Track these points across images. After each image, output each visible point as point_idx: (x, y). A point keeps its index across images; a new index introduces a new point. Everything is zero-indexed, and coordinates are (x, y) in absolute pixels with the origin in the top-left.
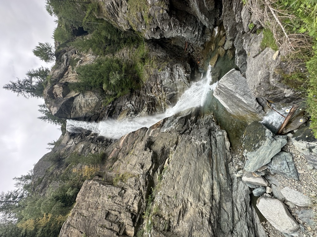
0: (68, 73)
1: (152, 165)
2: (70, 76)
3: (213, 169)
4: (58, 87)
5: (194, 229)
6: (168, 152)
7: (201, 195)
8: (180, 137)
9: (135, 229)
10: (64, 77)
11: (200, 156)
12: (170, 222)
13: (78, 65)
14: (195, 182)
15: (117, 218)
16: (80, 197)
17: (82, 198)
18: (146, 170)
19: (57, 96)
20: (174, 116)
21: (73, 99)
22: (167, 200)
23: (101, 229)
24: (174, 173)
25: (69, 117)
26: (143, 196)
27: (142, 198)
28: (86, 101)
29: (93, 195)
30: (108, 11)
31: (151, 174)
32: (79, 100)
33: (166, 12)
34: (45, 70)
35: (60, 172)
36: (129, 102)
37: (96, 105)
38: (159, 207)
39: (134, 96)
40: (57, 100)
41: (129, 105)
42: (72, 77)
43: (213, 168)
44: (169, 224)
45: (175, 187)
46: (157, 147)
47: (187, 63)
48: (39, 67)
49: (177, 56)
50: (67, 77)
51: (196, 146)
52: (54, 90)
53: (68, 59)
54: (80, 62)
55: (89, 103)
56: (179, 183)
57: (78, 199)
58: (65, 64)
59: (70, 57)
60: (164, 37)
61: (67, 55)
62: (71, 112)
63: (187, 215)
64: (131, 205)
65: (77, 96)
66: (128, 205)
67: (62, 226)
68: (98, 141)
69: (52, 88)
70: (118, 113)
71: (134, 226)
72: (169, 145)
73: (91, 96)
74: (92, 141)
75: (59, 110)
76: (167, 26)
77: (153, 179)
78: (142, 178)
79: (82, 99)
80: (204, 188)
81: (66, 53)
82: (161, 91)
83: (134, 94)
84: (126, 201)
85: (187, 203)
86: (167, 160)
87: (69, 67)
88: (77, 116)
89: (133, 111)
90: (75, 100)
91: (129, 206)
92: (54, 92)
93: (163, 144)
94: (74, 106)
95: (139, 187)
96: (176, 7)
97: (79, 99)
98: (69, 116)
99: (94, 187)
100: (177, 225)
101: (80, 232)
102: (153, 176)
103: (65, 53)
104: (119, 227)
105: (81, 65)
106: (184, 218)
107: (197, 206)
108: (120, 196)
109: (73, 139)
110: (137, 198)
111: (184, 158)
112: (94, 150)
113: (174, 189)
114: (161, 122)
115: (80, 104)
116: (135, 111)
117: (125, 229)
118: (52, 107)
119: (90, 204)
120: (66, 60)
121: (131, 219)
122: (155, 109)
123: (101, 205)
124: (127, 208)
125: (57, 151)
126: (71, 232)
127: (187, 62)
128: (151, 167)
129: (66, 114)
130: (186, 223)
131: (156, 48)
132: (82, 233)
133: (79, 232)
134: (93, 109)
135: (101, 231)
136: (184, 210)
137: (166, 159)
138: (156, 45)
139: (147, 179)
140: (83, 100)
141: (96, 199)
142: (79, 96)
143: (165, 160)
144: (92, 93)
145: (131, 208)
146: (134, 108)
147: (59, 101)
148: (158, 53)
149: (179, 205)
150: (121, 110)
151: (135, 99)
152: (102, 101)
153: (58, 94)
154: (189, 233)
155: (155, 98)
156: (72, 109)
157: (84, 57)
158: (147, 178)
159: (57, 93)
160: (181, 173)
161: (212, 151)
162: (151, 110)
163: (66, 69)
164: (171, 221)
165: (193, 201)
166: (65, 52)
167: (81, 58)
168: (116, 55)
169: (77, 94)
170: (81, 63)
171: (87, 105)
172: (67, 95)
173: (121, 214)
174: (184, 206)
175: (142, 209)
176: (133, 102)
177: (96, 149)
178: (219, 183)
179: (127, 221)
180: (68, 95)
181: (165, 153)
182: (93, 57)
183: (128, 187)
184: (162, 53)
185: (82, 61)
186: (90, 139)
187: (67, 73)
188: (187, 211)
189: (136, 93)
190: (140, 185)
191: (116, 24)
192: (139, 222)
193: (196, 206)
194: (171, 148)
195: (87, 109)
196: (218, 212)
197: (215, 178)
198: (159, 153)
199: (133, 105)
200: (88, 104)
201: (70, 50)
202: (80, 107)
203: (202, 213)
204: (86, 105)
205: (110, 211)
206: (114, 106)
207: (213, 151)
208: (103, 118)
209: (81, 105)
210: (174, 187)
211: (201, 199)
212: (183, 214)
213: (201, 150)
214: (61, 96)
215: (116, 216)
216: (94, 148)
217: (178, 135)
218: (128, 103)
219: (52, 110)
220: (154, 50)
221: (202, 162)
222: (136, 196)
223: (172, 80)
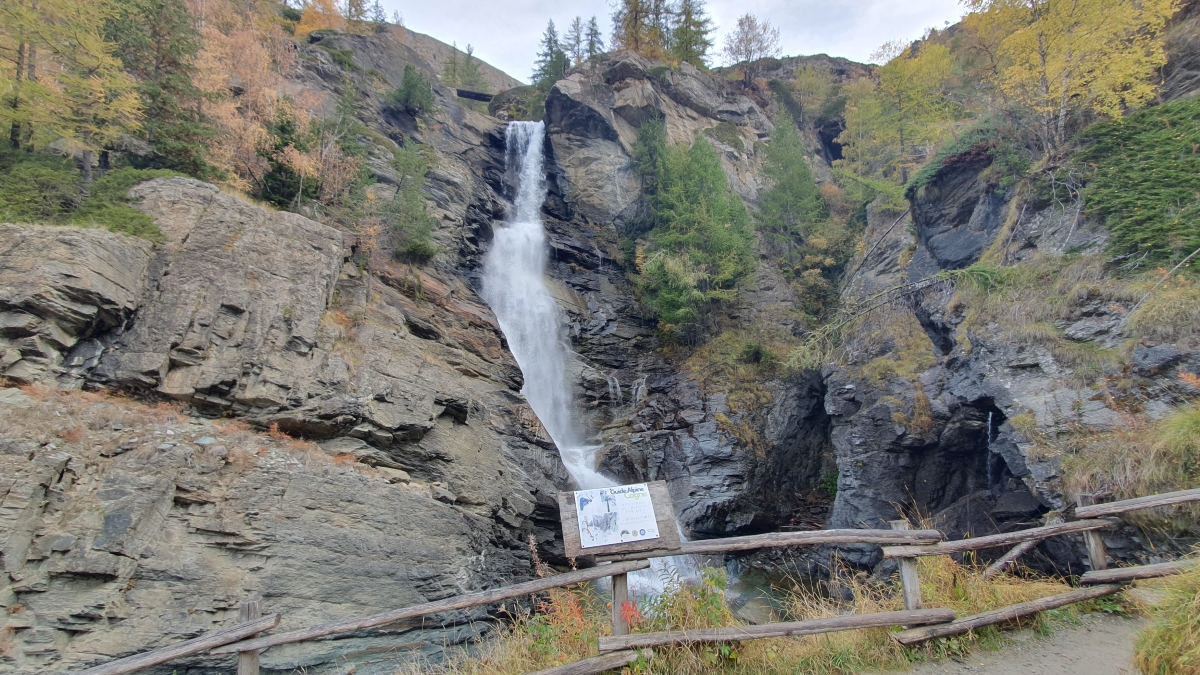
0: (694, 119)
1: (388, 430)
2: (684, 126)
3: (370, 639)
4: (646, 95)
5: (174, 586)
6: (431, 476)
7: (287, 600)
8: (484, 510)
9: (186, 395)
10: (681, 109)
11: (418, 587)
12: (202, 504)
13: (723, 147)
14: (330, 578)
15: (223, 338)
16: (290, 222)
17: (288, 228)
18: (371, 413)
19: (619, 91)
20: (567, 479)
21: (610, 135)
22: (273, 488)
23: (192, 296)
24: (359, 503)
25: (553, 129)
26: (287, 409)
27: (283, 409)
28: (609, 178)
29: (295, 262)
30: (889, 244)
31: (358, 428)
32: (609, 156)
33: (900, 433)
34: (707, 37)
35: (370, 118)
36: (614, 315)
37: (599, 209)
38: (250, 464)
39: (637, 331)
40: (606, 91)
41: (604, 316)
42: (680, 131)
43: (376, 636)
44: (195, 502)
45: (313, 512)
46: (449, 439)
47: (754, 513)
48: (713, 20)
49: (781, 476)
50: (681, 117)
51: (447, 570)
52: (637, 82)
53: (739, 115)
54: (732, 153)
55: (600, 187)
56: (326, 524)
57: (286, 217)
58: (721, 109)
59: (747, 120)
60: (832, 427)
61: (751, 111)
62: (568, 133)
63: (222, 559)
64: (260, 378)
65: (623, 149)
66: (261, 369)
67: (207, 181)
68: (475, 226)
69: (641, 76)
70: (573, 281)
71: (197, 391)
72: (456, 477)
73: (627, 191)
74: (474, 207)
75: (572, 101)
76: (859, 438)
77: (343, 435)
78: (346, 402)
79: (612, 164)
80: (306, 610)
81: (757, 108)
82: (654, 427)
83: (644, 331)
84: (275, 359)
85: (262, 556)
86: (403, 475)
87: (713, 121)
88: (558, 152)
89: (583, 330)
90: (608, 143)
91: (257, 371)
92: (628, 80)
93: (458, 458)
94: (589, 141)
95: (317, 395)
96: (922, 465)
97: (612, 156)
98: (556, 129)
99: (320, 260)
100: (191, 530)
101: (188, 236)
102: (350, 435)
103: (758, 103)
104: (195, 348)
105: (723, 158)
106: (213, 551)
107: (248, 591)
108: (290, 342)
109: (482, 144)
110: (283, 393)
111: (410, 534)
112: (446, 217)
113: (308, 508)
114: (543, 435)
115: (596, 159)
116: (584, 336)
117: (188, 365)
118: (583, 79)
119: (268, 256)
120: (734, 109)
121: (217, 382)
122: (592, 408)
123: (265, 288)
124: (253, 365)
125: (442, 98)
126: (188, 210)
127: (760, 512)
128: (381, 427)
129: (562, 120)
130: (194, 558)
131: (799, 397)
132: (184, 241)
133: (187, 231)
134: (585, 199)
135: (187, 298)
136: (240, 549)
137: (408, 471)
138: (813, 397)
139: (340, 419)
140: (612, 167)
141: (285, 269)
142: (622, 155)
143: (403, 469)
144: (637, 192)
145: (252, 376)
146: (592, 332)
147: (602, 98)
148: (782, 405)
149: (255, 529)
150: (585, 288)
151: (626, 335)
152: (612, 227)
153: (622, 92)
154: (162, 572)
155: (630, 406)
156: (578, 138)
157: (751, 165)
158: (344, 419)
159: (627, 90)
160: (360, 526)
161: (435, 628)
162: (589, 393)
163: (704, 112)
164: (207, 506)
165: (264, 575)
166: (763, 104)
167: (745, 156)
168: (766, 266)
169: (628, 148)
170: (731, 156)
171: (596, 180)
172: (625, 118)
173: (234, 349)
174: (251, 548)
175: (246, 412)
176: (613, 329)
177: (447, 223)
178: (323, 664)
179: (212, 370)
180: (623, 123)
181: (426, 465)
182: (754, 191)
183: (317, 360)
184: (783, 423)
185: (736, 158)
186: (480, 200)
187: (695, 115)
188: (234, 557)
189: (648, 336)
190: (322, 399)
191: (856, 267)
192: (207, 406)
193: (248, 588)
194: (445, 484)
195: (581, 182)
196: (222, 665)
197: (341, 647)
198: (427, 446)
199: (603, 329)
200: (600, 183)
201: (769, 118)
202: (586, 161)
203: (224, 609)
204: (595, 176)
205: (246, 315)
206: (597, 266)
207: (435, 633)
208: (555, 232)
209: (595, 163)
210: (314, 509)
211: (271, 602)
212: (225, 544)
213: (439, 590)
214: (620, 103)
215: (230, 335)
216: (452, 216)
217: (492, 504)
218: (611, 311)
219: (570, 78)
220: (792, 394)
221: (395, 597)
222: (289, 389)
223: (693, 463)
